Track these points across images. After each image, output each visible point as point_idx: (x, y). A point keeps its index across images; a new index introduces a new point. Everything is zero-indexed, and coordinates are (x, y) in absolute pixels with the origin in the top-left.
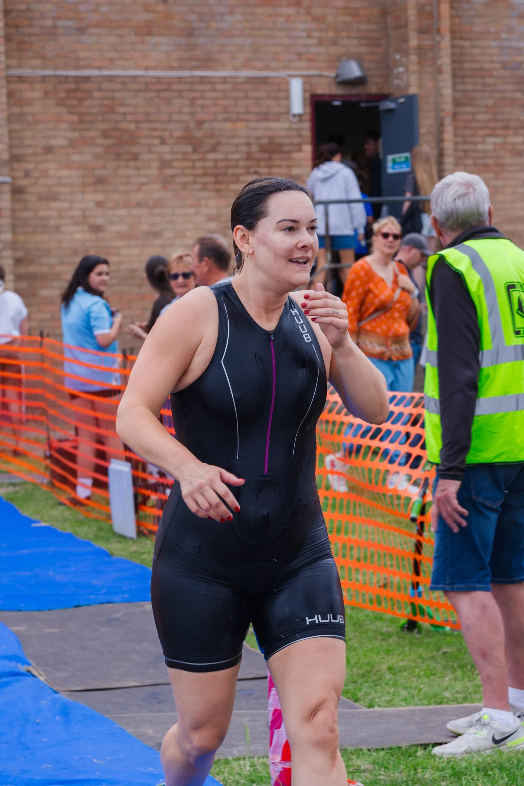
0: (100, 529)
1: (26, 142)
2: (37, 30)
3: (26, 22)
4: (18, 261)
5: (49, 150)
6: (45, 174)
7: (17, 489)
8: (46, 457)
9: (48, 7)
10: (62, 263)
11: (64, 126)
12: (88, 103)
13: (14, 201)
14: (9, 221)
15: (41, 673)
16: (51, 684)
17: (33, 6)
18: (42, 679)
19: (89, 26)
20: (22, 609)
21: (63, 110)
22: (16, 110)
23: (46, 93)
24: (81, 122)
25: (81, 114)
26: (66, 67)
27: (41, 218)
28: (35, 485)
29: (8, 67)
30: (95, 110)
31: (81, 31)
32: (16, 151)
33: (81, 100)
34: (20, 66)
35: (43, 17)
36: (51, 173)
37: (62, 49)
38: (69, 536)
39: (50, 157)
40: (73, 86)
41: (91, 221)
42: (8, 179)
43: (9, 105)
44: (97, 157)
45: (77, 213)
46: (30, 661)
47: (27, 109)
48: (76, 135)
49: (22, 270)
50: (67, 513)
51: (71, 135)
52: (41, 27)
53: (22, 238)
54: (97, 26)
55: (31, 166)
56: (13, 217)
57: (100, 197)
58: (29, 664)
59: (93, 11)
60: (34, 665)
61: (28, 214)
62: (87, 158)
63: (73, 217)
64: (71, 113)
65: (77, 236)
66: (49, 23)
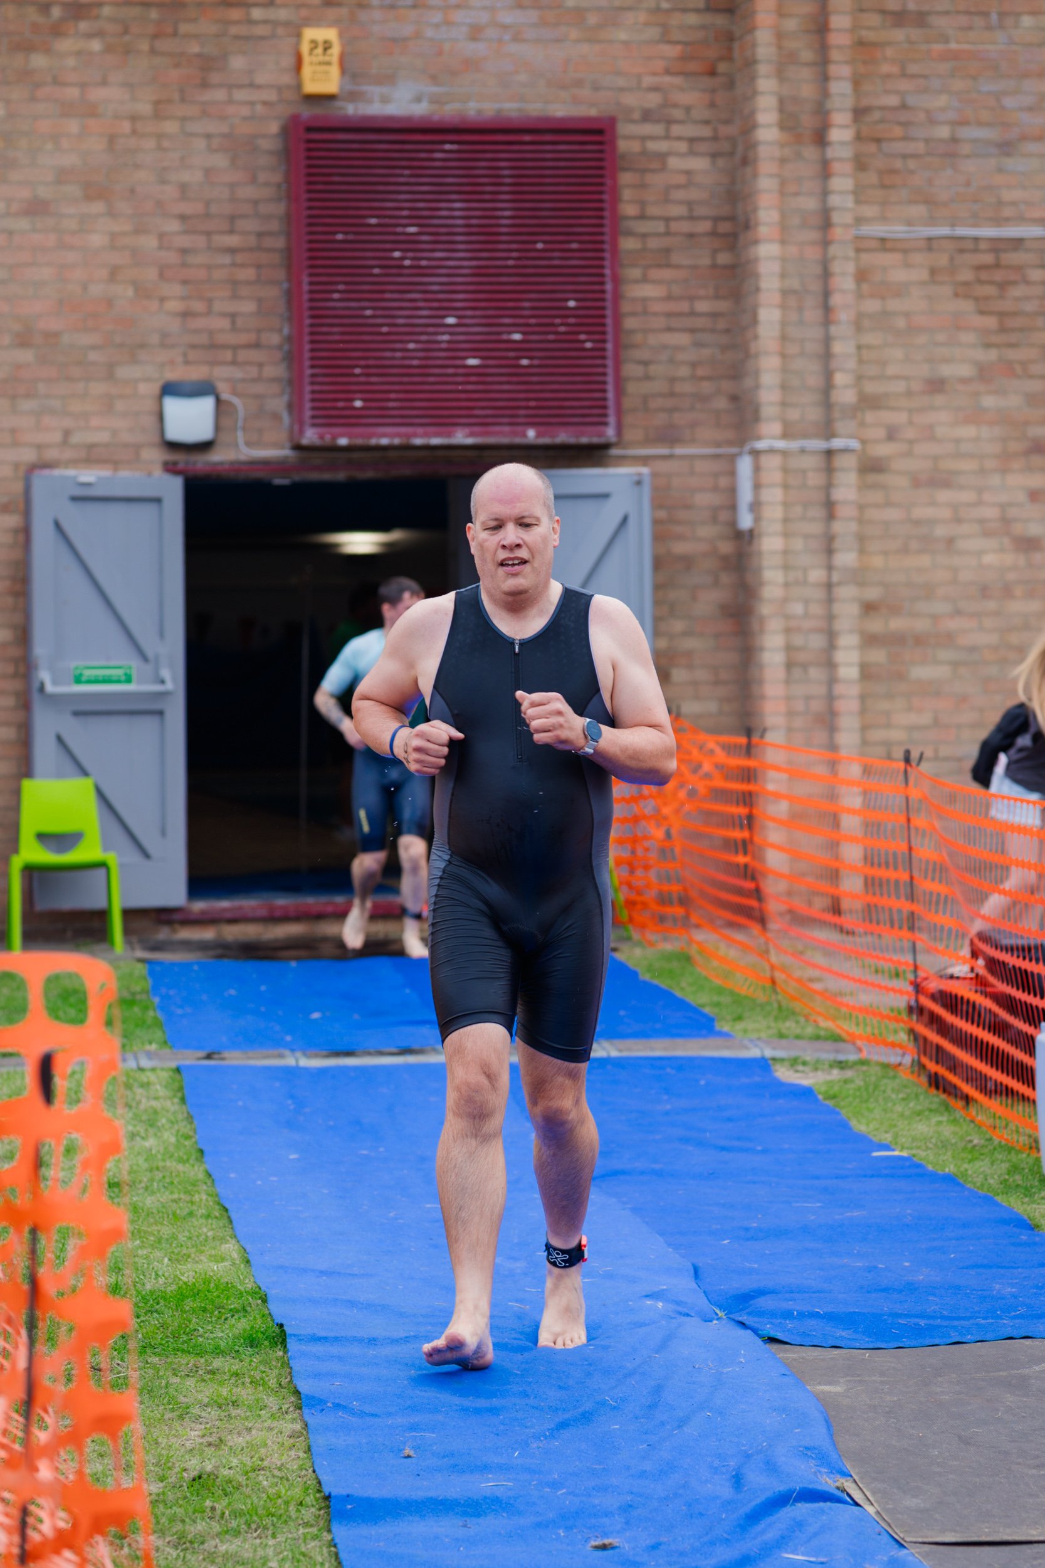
0: (1015, 1169)
1: (891, 370)
2: (920, 147)
3: (898, 131)
4: (869, 608)
5: (936, 385)
6: (929, 434)
7: (849, 1074)
8: (910, 1010)
9: (942, 101)
10: (958, 613)
11: (968, 337)
12: (1017, 291)
13: (863, 487)
14: (853, 527)
15: (871, 1498)
16: (889, 1525)
17: (911, 100)
18: (871, 1510)
19: (1024, 138)
20: (842, 1344)
21: (967, 306)
22: (872, 306)
23: (933, 272)
24: (1003, 330)
25: (1002, 315)
26: (976, 220)
27: (918, 523)
28: (886, 1066)
29: (859, 221)
30: (1030, 307)
31: (1006, 148)
32: (870, 388)
33: (1003, 286)
34: (883, 219)
35: (932, 121)
36: (940, 431)
37: (968, 184)
38: (950, 1179)
39: (939, 400)
40: (988, 259)
41: (1018, 529)
42: (854, 444)
43: (860, 296)
44: (1033, 400)
45: (991, 513)
46: (849, 1467)
47: (893, 304)
48: (992, 355)
49: (876, 625)
50: (947, 1131)
51: (981, 355)
52: (927, 141)
53: (877, 561)
54: (1038, 139)
55: (901, 418)
56: (860, 521)
57: (1035, 481)
58: (847, 1475)
59: (1030, 109)
60: (855, 1477)
61: (892, 514)
62: (1013, 401)
63: (981, 521)
64: (982, 313)
65: (989, 559)
66: (944, 132)
